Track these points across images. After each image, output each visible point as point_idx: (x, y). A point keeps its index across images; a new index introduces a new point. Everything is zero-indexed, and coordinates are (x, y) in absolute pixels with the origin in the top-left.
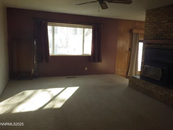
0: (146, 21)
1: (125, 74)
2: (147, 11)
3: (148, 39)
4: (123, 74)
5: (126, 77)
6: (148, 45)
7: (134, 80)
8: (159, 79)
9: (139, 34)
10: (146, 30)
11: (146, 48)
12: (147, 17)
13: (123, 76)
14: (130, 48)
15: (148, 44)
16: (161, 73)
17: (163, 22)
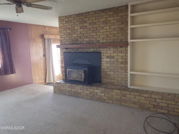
0: (60, 27)
1: (43, 81)
2: (59, 17)
3: (65, 44)
4: (41, 81)
5: (45, 84)
6: (65, 50)
7: (59, 85)
8: (83, 80)
9: (50, 39)
10: (62, 36)
11: (64, 53)
12: (60, 23)
13: (41, 83)
14: (44, 54)
15: (66, 48)
16: (83, 74)
17: (76, 28)
